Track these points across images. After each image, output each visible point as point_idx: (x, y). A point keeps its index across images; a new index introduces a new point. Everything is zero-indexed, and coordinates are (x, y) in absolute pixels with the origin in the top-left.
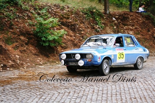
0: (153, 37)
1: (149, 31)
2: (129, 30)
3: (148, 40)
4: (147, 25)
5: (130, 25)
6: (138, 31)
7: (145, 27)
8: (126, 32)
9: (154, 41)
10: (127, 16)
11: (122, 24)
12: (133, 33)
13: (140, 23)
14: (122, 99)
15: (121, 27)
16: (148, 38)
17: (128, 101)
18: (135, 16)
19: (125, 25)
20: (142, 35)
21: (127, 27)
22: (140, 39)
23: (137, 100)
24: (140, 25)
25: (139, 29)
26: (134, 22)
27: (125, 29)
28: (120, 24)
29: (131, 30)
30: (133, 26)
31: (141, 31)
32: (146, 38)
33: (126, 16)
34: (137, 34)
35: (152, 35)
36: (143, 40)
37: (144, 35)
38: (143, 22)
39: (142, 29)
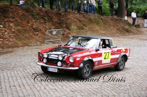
0: (33, 28)
1: (29, 23)
2: (9, 22)
3: (28, 31)
4: (27, 17)
5: (11, 17)
6: (18, 23)
7: (25, 19)
8: (7, 24)
9: (33, 32)
10: (8, 9)
11: (3, 17)
12: (14, 25)
13: (21, 15)
14: (2, 87)
15: (2, 20)
16: (28, 30)
17: (7, 89)
18: (15, 9)
19: (6, 17)
20: (22, 27)
21: (7, 19)
22: (21, 30)
23: (16, 88)
24: (20, 17)
25: (19, 21)
26: (14, 15)
27: (6, 22)
28: (1, 16)
29: (12, 22)
30: (13, 18)
31: (21, 23)
32: (25, 29)
33: (6, 9)
34: (17, 26)
35: (32, 27)
36: (23, 31)
37: (24, 26)
38: (23, 15)
39: (22, 21)
